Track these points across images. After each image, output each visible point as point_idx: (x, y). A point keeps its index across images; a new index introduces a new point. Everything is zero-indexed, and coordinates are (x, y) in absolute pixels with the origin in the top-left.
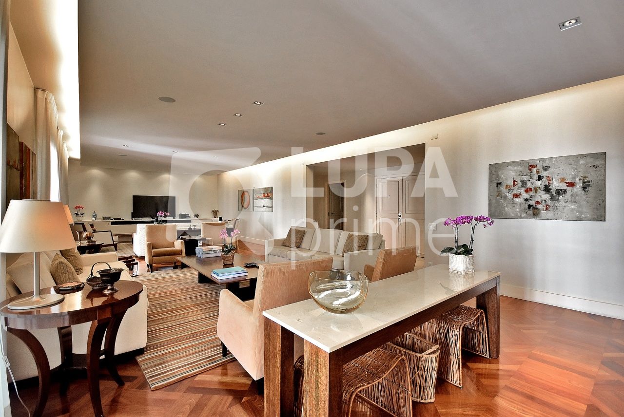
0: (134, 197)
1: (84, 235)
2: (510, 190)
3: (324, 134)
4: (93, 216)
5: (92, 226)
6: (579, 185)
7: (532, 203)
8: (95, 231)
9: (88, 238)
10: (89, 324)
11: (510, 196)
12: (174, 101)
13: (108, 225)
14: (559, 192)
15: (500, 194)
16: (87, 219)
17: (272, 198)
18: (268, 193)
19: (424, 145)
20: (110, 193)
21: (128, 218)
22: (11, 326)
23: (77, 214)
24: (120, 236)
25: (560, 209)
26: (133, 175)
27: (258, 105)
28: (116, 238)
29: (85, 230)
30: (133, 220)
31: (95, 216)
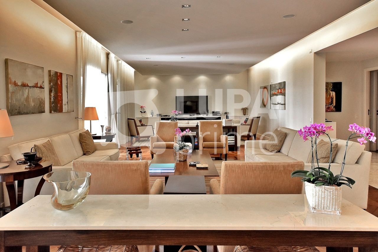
0: (176, 97)
3: (293, 16)
5: (140, 121)
12: (132, 22)
17: (284, 95)
18: (281, 89)
26: (177, 79)
27: (188, 7)
29: (135, 124)
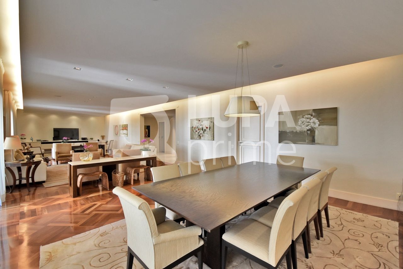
0: (54, 129)
1: (26, 148)
2: (195, 129)
4: (31, 139)
5: (30, 144)
6: (208, 128)
7: (199, 134)
8: (31, 147)
9: (27, 149)
10: (26, 166)
11: (195, 131)
13: (39, 144)
14: (205, 130)
15: (193, 130)
16: (27, 141)
17: (127, 130)
18: (125, 127)
19: (175, 109)
20: (40, 127)
21: (51, 140)
22: (7, 166)
23: (22, 139)
24: (45, 150)
25: (205, 136)
26: (54, 117)
28: (43, 151)
29: (26, 146)
30: (54, 141)
31: (32, 139)
